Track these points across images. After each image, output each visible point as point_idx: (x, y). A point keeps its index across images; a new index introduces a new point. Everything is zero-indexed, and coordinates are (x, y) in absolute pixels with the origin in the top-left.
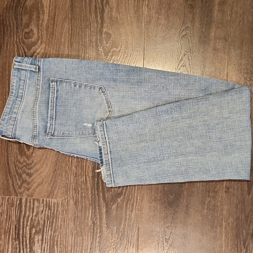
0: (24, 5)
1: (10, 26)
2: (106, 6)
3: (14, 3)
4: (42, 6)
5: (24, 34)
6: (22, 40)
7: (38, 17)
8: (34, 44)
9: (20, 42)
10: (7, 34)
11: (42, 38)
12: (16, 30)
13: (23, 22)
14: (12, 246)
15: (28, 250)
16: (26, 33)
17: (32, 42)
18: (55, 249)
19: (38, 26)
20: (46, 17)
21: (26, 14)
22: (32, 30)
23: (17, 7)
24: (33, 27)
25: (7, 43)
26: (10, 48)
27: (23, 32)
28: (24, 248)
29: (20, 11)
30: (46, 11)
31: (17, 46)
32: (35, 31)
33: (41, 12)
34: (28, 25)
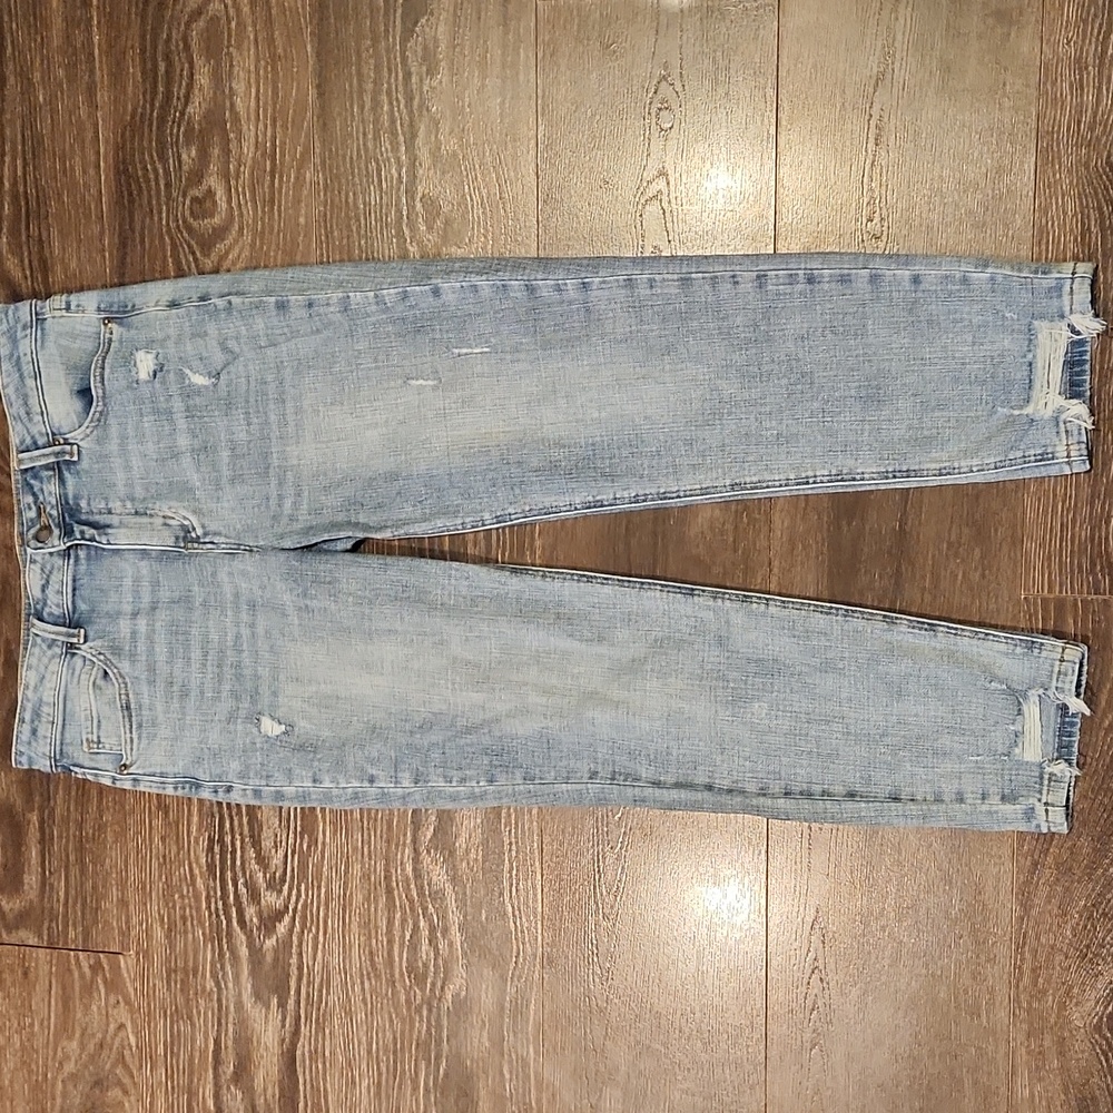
0: (182, 114)
1: (148, 181)
2: (421, 115)
3: (152, 112)
4: (236, 118)
5: (188, 202)
6: (185, 221)
7: (227, 152)
8: (220, 233)
9: (178, 226)
10: (141, 206)
11: (241, 215)
12: (165, 191)
13: (185, 168)
14: (200, 811)
15: (245, 820)
16: (195, 200)
17: (213, 228)
18: (317, 816)
19: (226, 176)
20: (248, 149)
21: (188, 143)
22: (210, 193)
23: (162, 120)
24: (213, 181)
25: (143, 229)
26: (150, 248)
27: (184, 196)
28: (234, 813)
29: (171, 134)
30: (249, 131)
31: (172, 239)
32: (220, 194)
33: (232, 135)
34: (197, 176)
